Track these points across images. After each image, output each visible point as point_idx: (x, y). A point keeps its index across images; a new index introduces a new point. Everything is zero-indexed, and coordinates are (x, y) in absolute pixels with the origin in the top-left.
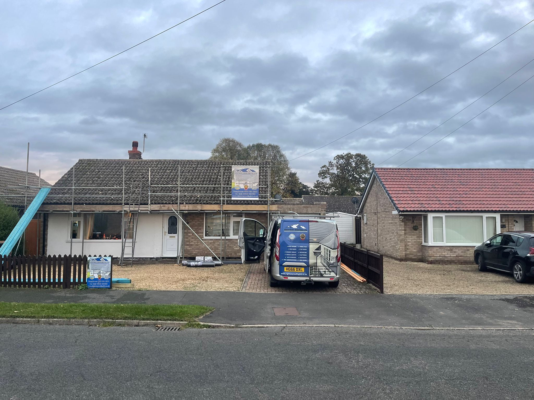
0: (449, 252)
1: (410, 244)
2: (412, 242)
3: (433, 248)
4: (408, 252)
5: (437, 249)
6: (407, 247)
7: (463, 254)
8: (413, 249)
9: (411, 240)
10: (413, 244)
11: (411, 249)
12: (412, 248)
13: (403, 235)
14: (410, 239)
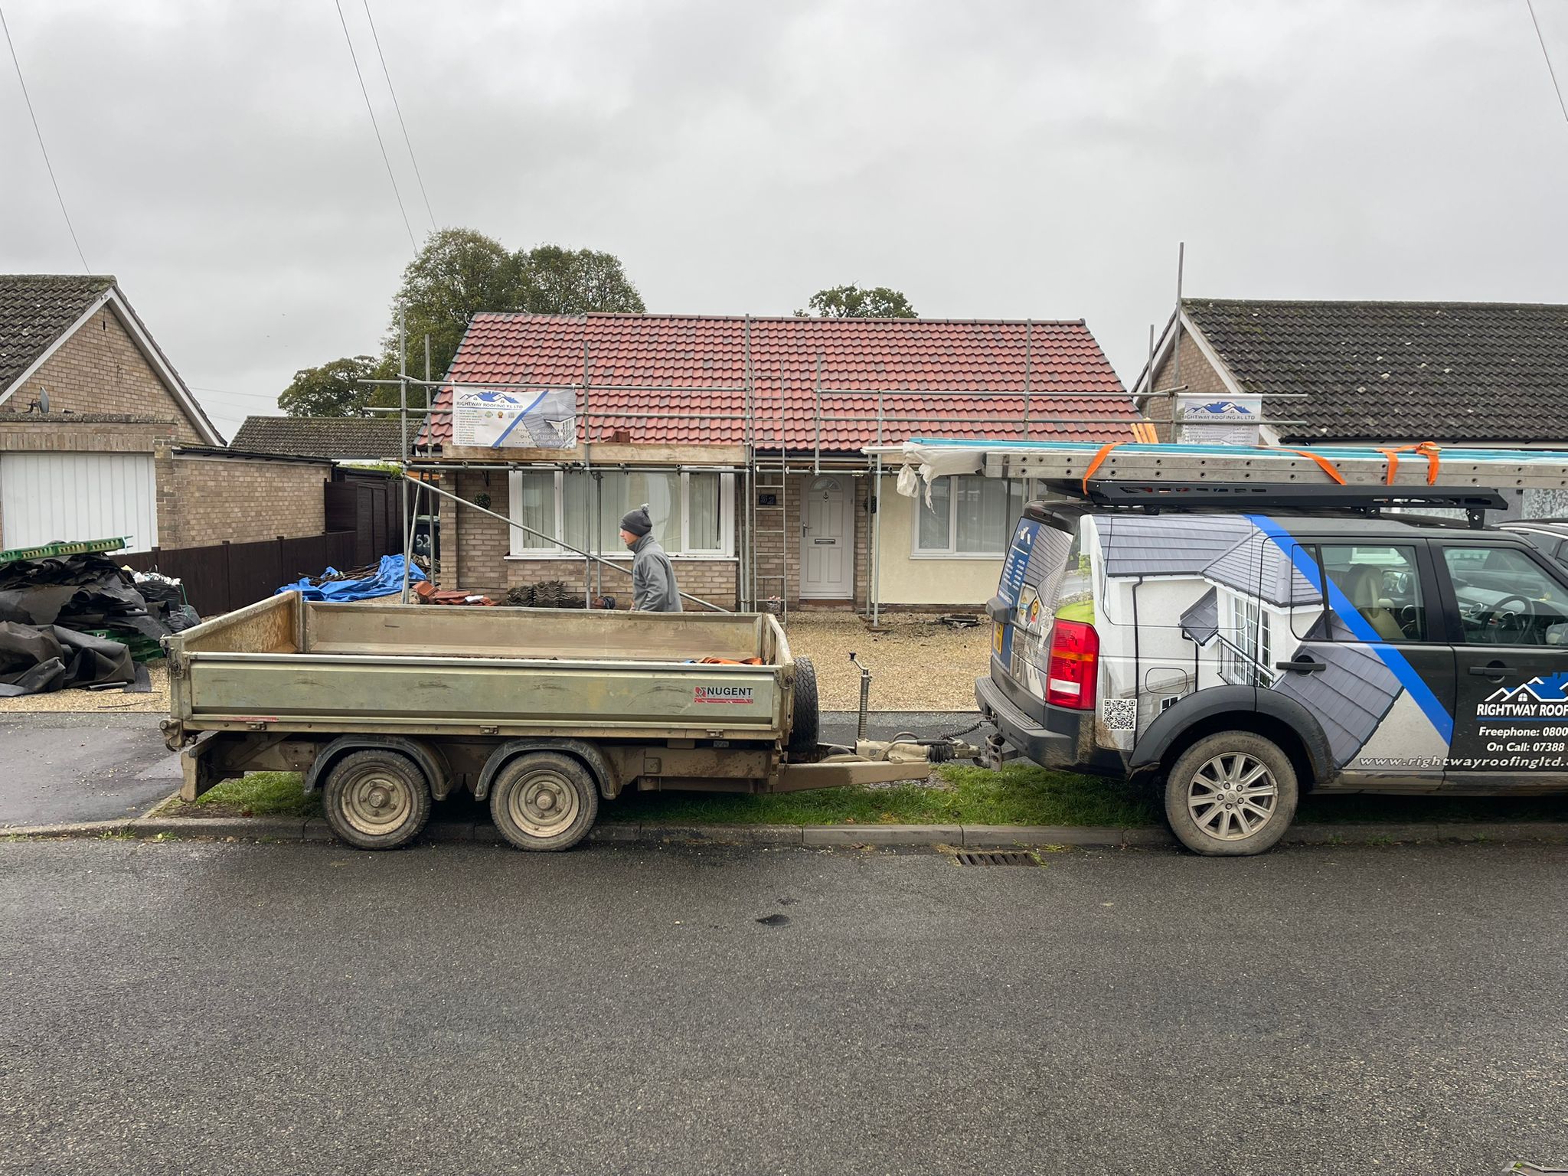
0: (573, 579)
1: (480, 553)
2: (483, 548)
3: (521, 566)
4: (471, 580)
5: (534, 571)
6: (469, 564)
7: (616, 585)
8: (489, 569)
9: (480, 542)
10: (487, 556)
11: (482, 569)
12: (483, 566)
13: (450, 526)
14: (477, 537)
